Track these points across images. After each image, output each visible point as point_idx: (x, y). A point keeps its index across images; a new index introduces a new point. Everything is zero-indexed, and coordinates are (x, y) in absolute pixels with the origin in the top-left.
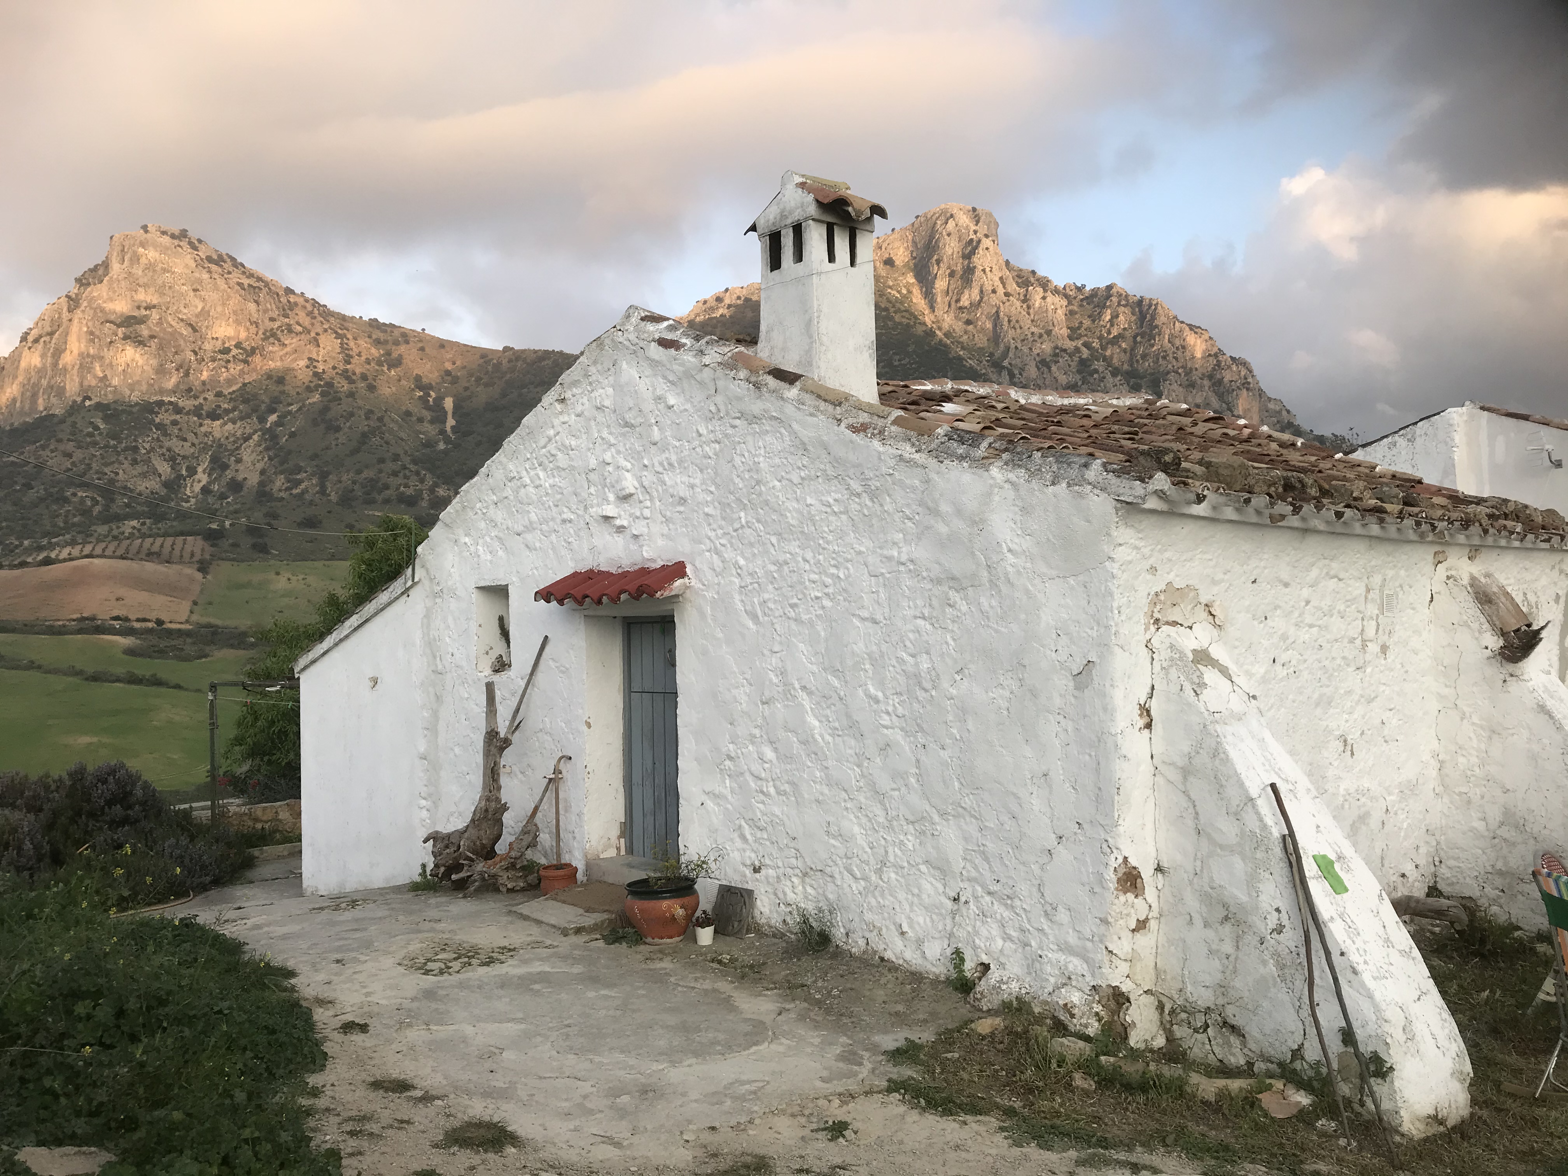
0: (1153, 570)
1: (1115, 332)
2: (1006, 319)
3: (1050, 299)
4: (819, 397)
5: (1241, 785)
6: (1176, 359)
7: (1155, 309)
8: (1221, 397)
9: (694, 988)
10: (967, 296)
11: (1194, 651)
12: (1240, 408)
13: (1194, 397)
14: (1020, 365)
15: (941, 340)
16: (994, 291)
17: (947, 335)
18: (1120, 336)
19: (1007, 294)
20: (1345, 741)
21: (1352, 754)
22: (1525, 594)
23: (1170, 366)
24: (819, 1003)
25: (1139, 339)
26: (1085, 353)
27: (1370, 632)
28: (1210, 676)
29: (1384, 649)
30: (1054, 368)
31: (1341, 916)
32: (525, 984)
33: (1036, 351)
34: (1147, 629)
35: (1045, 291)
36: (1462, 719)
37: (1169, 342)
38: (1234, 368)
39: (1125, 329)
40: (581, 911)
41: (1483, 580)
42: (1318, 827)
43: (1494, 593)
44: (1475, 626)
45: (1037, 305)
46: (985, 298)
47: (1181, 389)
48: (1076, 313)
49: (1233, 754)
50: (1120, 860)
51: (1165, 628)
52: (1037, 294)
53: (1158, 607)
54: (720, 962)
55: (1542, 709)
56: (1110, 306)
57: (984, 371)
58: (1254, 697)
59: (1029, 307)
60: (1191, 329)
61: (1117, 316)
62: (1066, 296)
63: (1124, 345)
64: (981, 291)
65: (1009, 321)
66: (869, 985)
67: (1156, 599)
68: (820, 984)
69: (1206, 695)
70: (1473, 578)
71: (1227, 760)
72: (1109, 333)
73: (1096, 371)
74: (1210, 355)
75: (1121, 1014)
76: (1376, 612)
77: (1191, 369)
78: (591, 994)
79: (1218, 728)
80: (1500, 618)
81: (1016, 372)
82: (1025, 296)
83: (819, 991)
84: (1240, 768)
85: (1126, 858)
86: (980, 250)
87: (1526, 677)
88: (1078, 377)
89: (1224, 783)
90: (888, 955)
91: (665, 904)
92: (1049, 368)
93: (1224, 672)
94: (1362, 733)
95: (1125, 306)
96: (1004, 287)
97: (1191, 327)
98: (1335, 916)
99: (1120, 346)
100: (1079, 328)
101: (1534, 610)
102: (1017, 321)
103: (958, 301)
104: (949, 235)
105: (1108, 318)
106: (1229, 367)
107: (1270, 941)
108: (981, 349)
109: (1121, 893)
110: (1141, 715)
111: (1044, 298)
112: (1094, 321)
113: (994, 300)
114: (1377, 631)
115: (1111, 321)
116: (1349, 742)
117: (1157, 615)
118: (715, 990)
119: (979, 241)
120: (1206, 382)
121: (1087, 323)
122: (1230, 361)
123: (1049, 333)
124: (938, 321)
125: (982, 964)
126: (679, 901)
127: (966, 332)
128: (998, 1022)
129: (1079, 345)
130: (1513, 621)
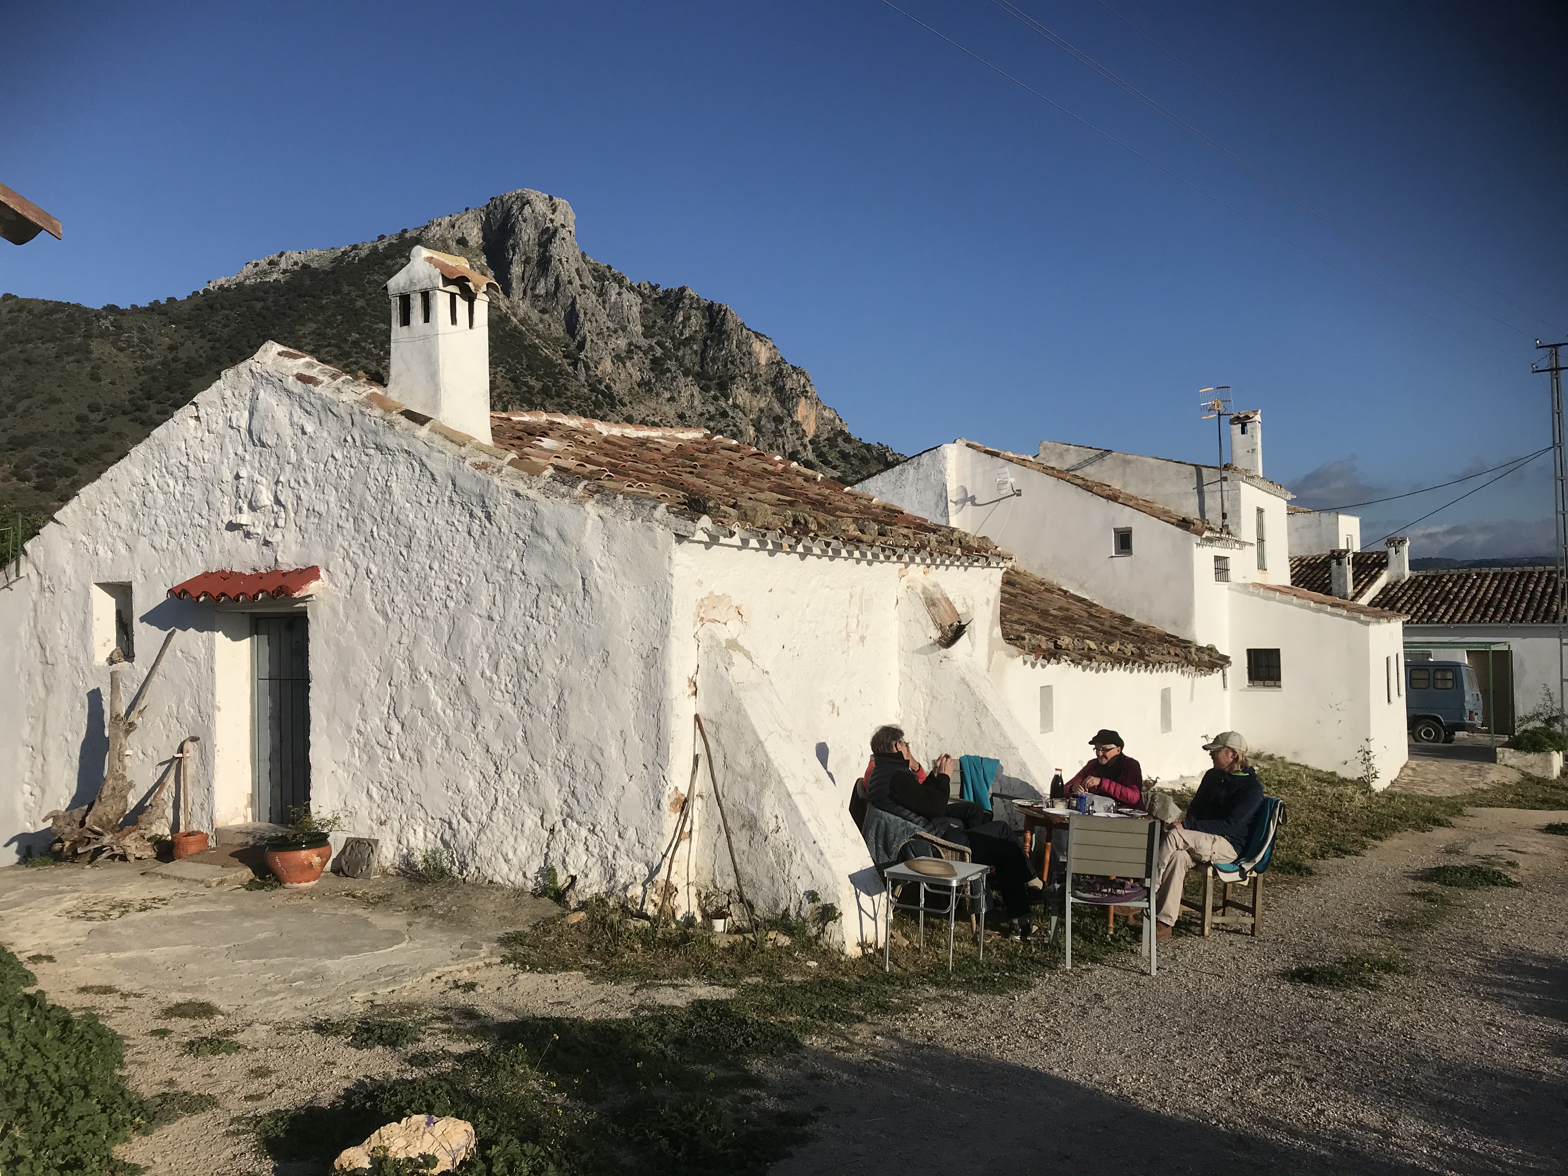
0: (700, 583)
1: (687, 334)
2: (582, 311)
3: (626, 295)
4: (446, 437)
5: (755, 733)
6: (743, 364)
7: (724, 315)
8: (782, 402)
9: (335, 914)
10: (543, 284)
11: (727, 641)
12: (799, 415)
13: (758, 401)
14: (595, 358)
15: (516, 327)
16: (570, 282)
17: (522, 321)
18: (691, 338)
19: (583, 287)
20: (833, 705)
21: (838, 714)
22: (964, 599)
23: (737, 371)
24: (442, 917)
25: (709, 342)
26: (659, 352)
27: (853, 625)
28: (737, 657)
29: (862, 639)
30: (628, 364)
31: (815, 818)
32: (187, 921)
33: (610, 346)
34: (695, 625)
35: (621, 287)
36: (915, 689)
37: (737, 347)
38: (795, 376)
39: (696, 331)
40: (219, 867)
41: (931, 589)
42: (804, 760)
43: (938, 599)
44: (924, 622)
45: (613, 300)
46: (562, 288)
47: (747, 394)
48: (650, 311)
49: (749, 711)
50: (673, 789)
51: (707, 624)
52: (613, 290)
53: (703, 609)
54: (354, 897)
55: (963, 680)
56: (682, 308)
57: (559, 361)
58: (767, 673)
59: (604, 302)
60: (757, 337)
61: (689, 319)
62: (641, 294)
63: (695, 347)
64: (557, 281)
65: (585, 314)
66: (481, 901)
67: (701, 604)
68: (441, 904)
69: (733, 670)
70: (925, 588)
71: (745, 716)
72: (681, 334)
73: (668, 370)
74: (773, 363)
75: (671, 900)
76: (857, 612)
77: (756, 375)
78: (247, 924)
79: (741, 694)
80: (940, 617)
81: (592, 365)
82: (601, 290)
83: (441, 908)
84: (754, 720)
85: (677, 788)
86: (557, 241)
87: (954, 658)
88: (652, 375)
89: (743, 731)
90: (497, 879)
91: (303, 854)
92: (624, 364)
93: (748, 655)
94: (846, 699)
95: (697, 309)
96: (581, 280)
97: (757, 335)
98: (811, 818)
99: (691, 348)
100: (653, 327)
101: (971, 610)
102: (593, 315)
103: (533, 289)
104: (525, 221)
105: (681, 319)
106: (790, 375)
107: (771, 838)
108: (557, 339)
109: (673, 813)
110: (690, 686)
111: (619, 294)
112: (666, 321)
113: (571, 290)
114: (858, 626)
115: (682, 322)
116: (836, 705)
117: (702, 615)
118: (355, 915)
119: (556, 231)
120: (770, 388)
121: (660, 322)
122: (790, 370)
123: (624, 329)
124: (513, 307)
125: (571, 876)
126: (316, 851)
127: (541, 320)
128: (582, 914)
129: (653, 344)
130: (948, 619)
